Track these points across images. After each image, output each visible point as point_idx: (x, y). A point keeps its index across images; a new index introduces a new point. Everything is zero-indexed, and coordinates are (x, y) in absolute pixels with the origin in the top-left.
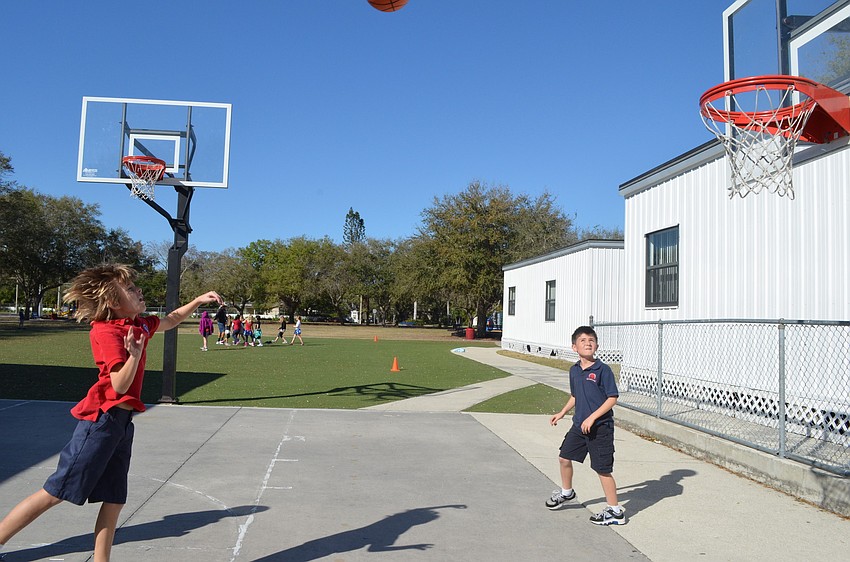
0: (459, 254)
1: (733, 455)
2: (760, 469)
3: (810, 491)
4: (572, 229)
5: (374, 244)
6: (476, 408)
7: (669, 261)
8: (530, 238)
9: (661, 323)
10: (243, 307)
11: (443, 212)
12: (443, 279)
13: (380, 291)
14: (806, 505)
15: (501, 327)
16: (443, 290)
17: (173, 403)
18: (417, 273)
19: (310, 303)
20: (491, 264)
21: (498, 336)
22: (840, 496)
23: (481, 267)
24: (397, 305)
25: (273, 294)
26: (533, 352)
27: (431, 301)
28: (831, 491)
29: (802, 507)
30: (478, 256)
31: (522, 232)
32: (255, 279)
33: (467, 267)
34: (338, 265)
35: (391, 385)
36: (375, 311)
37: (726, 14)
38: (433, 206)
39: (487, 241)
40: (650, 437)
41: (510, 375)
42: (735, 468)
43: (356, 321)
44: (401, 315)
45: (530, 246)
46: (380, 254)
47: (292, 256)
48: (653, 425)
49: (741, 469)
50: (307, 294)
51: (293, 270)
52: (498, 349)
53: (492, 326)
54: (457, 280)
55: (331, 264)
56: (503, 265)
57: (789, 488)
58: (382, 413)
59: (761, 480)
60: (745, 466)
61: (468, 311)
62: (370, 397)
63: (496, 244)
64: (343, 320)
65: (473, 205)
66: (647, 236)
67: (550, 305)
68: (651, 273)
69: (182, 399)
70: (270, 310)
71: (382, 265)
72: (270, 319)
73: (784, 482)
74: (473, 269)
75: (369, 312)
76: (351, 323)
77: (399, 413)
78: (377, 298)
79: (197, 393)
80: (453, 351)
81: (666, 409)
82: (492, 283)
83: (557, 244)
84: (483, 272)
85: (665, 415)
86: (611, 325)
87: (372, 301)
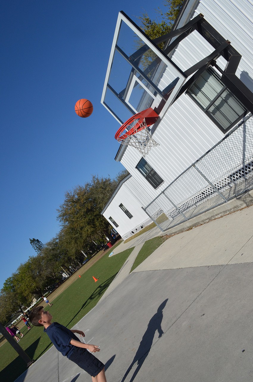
0: (82, 222)
1: (215, 213)
2: (225, 210)
3: (241, 205)
4: (112, 181)
5: (49, 244)
6: (133, 268)
7: (149, 170)
8: (101, 196)
9: (163, 192)
10: (21, 310)
11: (64, 212)
12: (84, 235)
13: (66, 258)
14: (244, 209)
15: (118, 233)
16: (88, 238)
17: (33, 363)
18: (73, 241)
19: (45, 286)
20: (96, 216)
21: (120, 237)
22: (249, 199)
23: (93, 219)
24: (76, 258)
25: (28, 295)
26: (136, 232)
27: (87, 246)
28: (246, 200)
29: (243, 211)
30: (89, 217)
31: (97, 196)
32: (17, 296)
33: (89, 224)
34: (43, 263)
35: (100, 287)
36: (70, 267)
37: (102, 102)
38: (59, 213)
39: (88, 209)
40: (190, 228)
41: (134, 247)
42: (219, 216)
43: (66, 277)
44: (81, 260)
45: (103, 198)
46: (54, 245)
47: (23, 275)
48: (188, 224)
49: (220, 215)
50: (41, 284)
51: (28, 279)
52: (123, 242)
53: (114, 235)
54: (89, 231)
55: (40, 265)
56: (100, 212)
57: (236, 209)
58: (106, 298)
59: (228, 213)
60: (221, 213)
61: (102, 237)
62: (97, 297)
63: (92, 208)
64: (62, 281)
65: (72, 201)
66: (136, 167)
67: (127, 212)
68: (148, 178)
69: (34, 358)
70: (32, 302)
71: (58, 249)
72: (35, 305)
73: (233, 208)
74: (91, 223)
75: (69, 269)
76: (66, 279)
77: (111, 293)
78: (67, 262)
79: (37, 352)
80: (109, 256)
81: (187, 215)
82: (102, 221)
83: (112, 190)
84: (96, 220)
85: (188, 218)
86: (150, 205)
87: (66, 265)
